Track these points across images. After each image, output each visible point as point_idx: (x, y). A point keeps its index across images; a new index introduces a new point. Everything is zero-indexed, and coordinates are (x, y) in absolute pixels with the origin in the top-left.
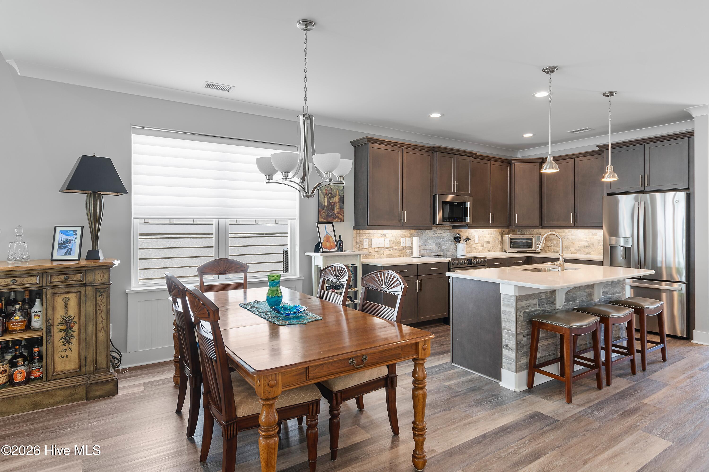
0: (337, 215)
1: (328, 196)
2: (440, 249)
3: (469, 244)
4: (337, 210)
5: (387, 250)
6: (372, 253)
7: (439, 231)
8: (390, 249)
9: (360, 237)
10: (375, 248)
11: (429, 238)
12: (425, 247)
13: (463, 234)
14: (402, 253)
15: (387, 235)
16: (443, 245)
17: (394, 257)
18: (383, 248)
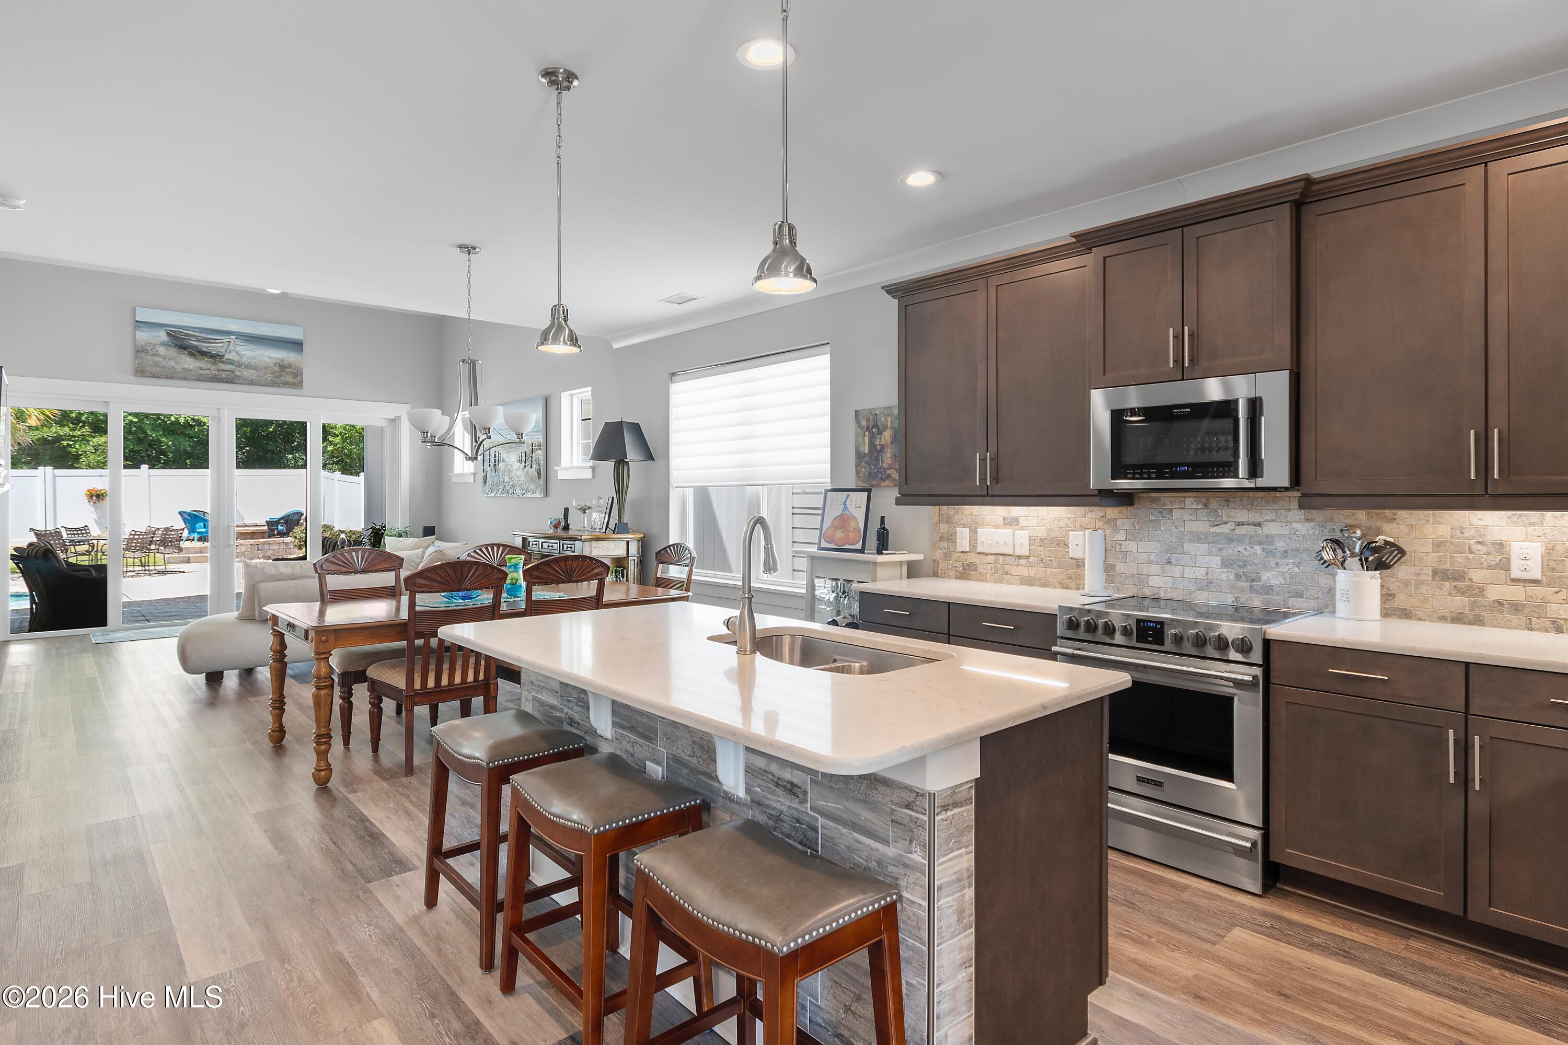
0: (887, 472)
1: (870, 432)
2: (1245, 584)
3: (1455, 580)
4: (889, 461)
5: (1023, 562)
6: (979, 566)
7: (1243, 515)
8: (1031, 559)
9: (948, 522)
10: (987, 554)
11: (1186, 538)
12: (1168, 567)
13: (1405, 529)
14: (1070, 578)
15: (1023, 522)
16: (1265, 567)
17: (1044, 585)
18: (1010, 555)
